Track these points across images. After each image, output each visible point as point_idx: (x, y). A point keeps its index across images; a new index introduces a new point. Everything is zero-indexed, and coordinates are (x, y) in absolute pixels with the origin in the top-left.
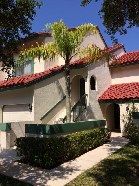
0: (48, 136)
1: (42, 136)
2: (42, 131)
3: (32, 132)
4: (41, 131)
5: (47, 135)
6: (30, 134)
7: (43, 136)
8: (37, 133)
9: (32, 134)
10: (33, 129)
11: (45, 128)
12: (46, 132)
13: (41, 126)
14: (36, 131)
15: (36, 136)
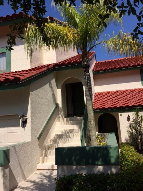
0: (115, 168)
1: (101, 168)
2: (101, 160)
3: (74, 163)
4: (98, 160)
5: (114, 166)
6: (70, 167)
7: (104, 169)
8: (87, 164)
9: (74, 167)
10: (78, 157)
11: (108, 152)
12: (110, 160)
13: (95, 151)
14: (84, 160)
15: (84, 169)
